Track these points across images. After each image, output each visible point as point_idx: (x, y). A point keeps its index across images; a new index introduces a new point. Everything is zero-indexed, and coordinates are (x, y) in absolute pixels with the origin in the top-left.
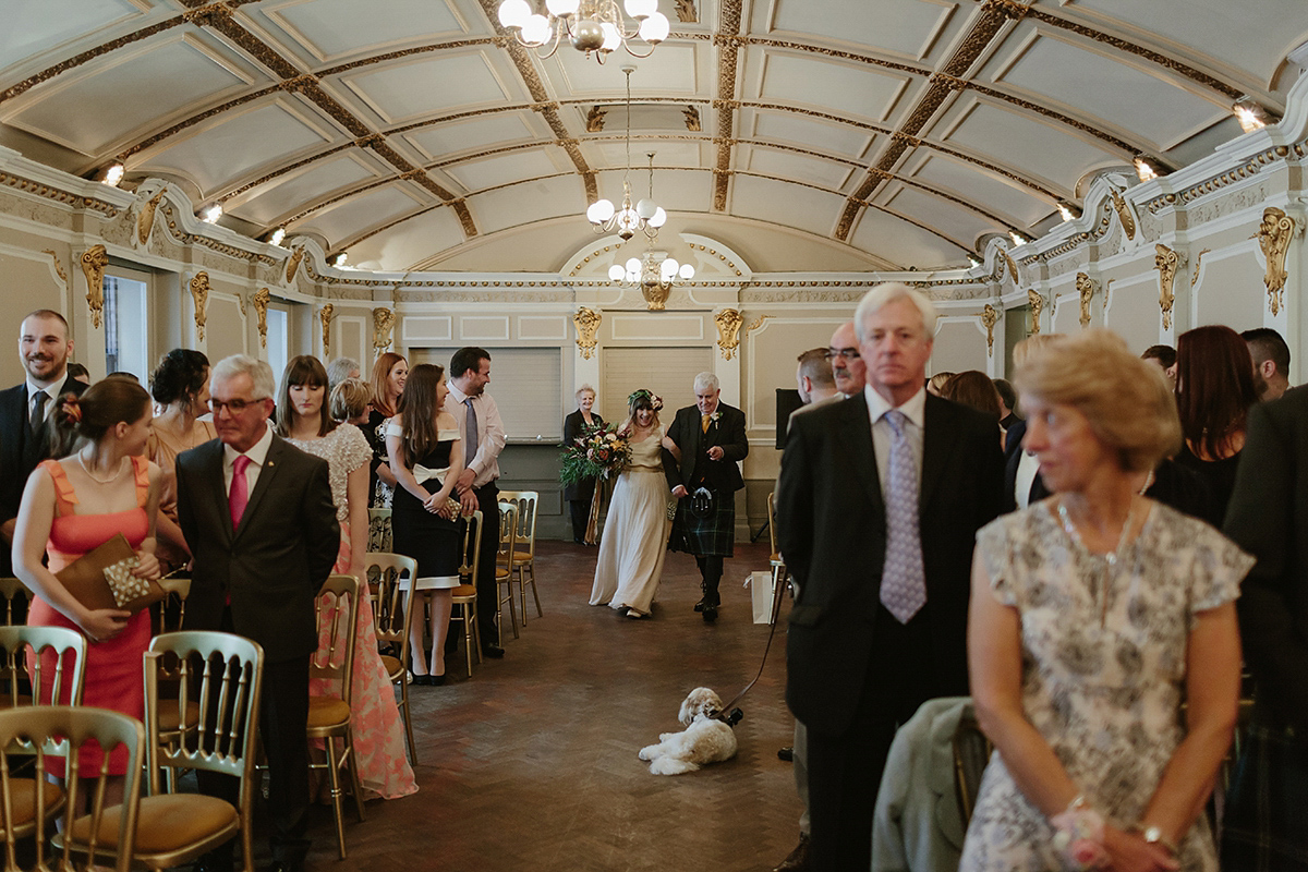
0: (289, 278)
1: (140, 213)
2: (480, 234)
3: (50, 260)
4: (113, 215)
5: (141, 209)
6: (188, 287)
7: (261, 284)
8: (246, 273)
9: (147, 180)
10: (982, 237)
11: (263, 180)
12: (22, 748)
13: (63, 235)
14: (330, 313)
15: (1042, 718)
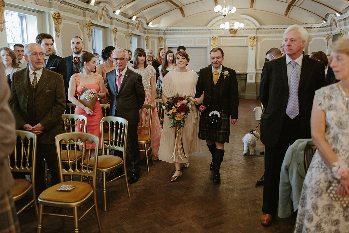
0: (137, 29)
1: (100, 12)
2: (186, 16)
3: (78, 25)
4: (93, 13)
5: (100, 11)
6: (112, 31)
7: (130, 31)
8: (126, 27)
9: (101, 3)
10: (327, 14)
11: (130, 3)
12: (73, 143)
13: (81, 18)
14: (148, 38)
15: (330, 141)
